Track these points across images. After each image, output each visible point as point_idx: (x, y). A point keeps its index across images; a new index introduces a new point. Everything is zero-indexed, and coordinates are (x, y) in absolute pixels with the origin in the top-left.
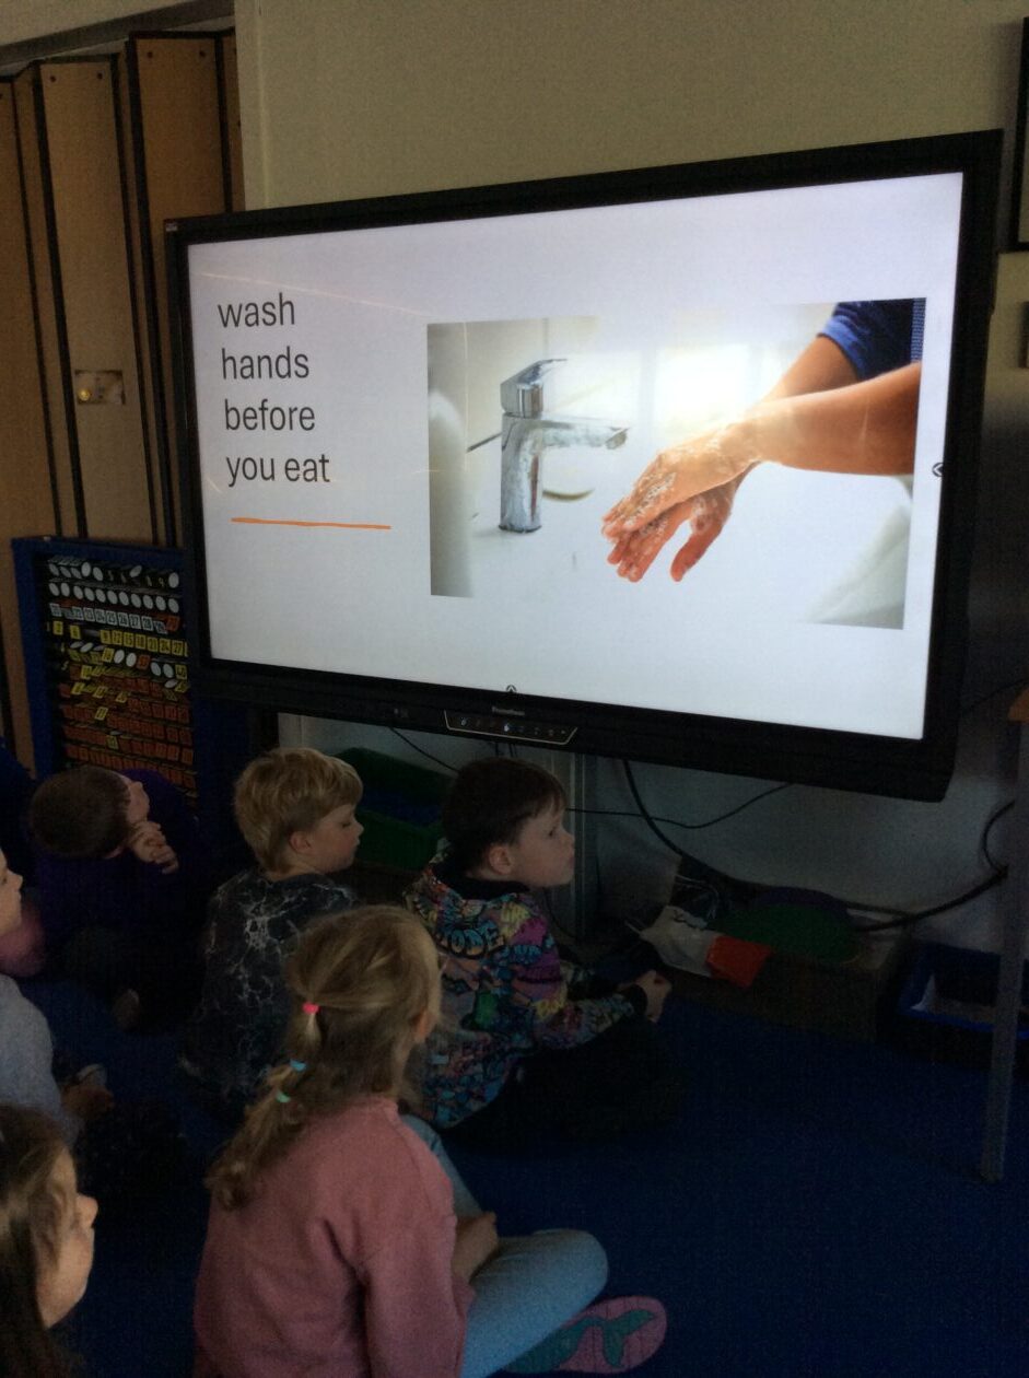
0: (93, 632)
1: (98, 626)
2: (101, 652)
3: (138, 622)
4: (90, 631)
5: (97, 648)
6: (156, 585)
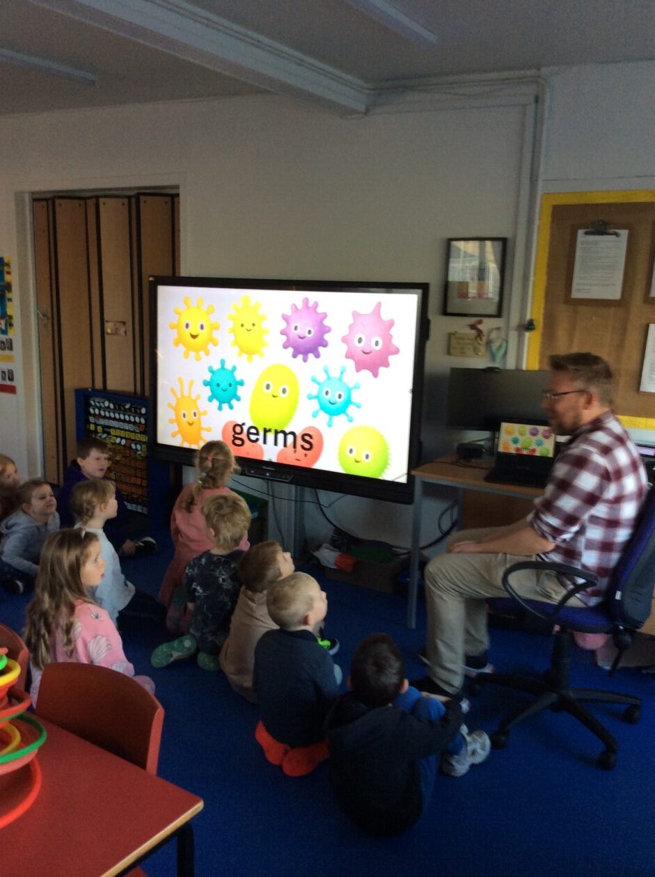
0: (106, 430)
1: (110, 427)
2: (110, 438)
3: (127, 427)
4: (106, 429)
5: (109, 436)
6: (136, 412)
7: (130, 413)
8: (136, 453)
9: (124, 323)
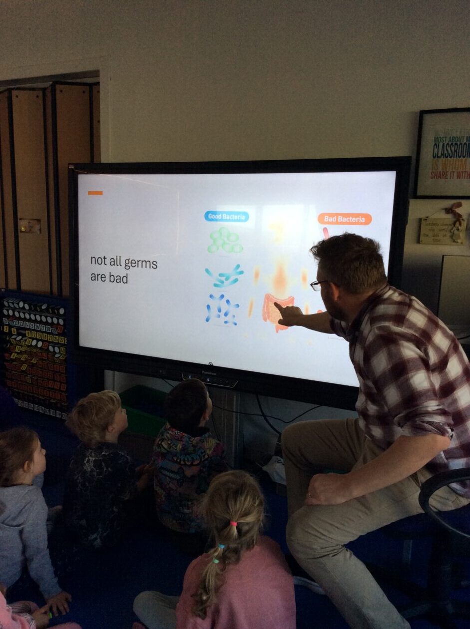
0: (23, 332)
1: (25, 329)
2: (26, 340)
3: (44, 328)
4: (21, 331)
5: (24, 339)
6: (53, 312)
7: (47, 314)
8: (54, 355)
9: (39, 221)
